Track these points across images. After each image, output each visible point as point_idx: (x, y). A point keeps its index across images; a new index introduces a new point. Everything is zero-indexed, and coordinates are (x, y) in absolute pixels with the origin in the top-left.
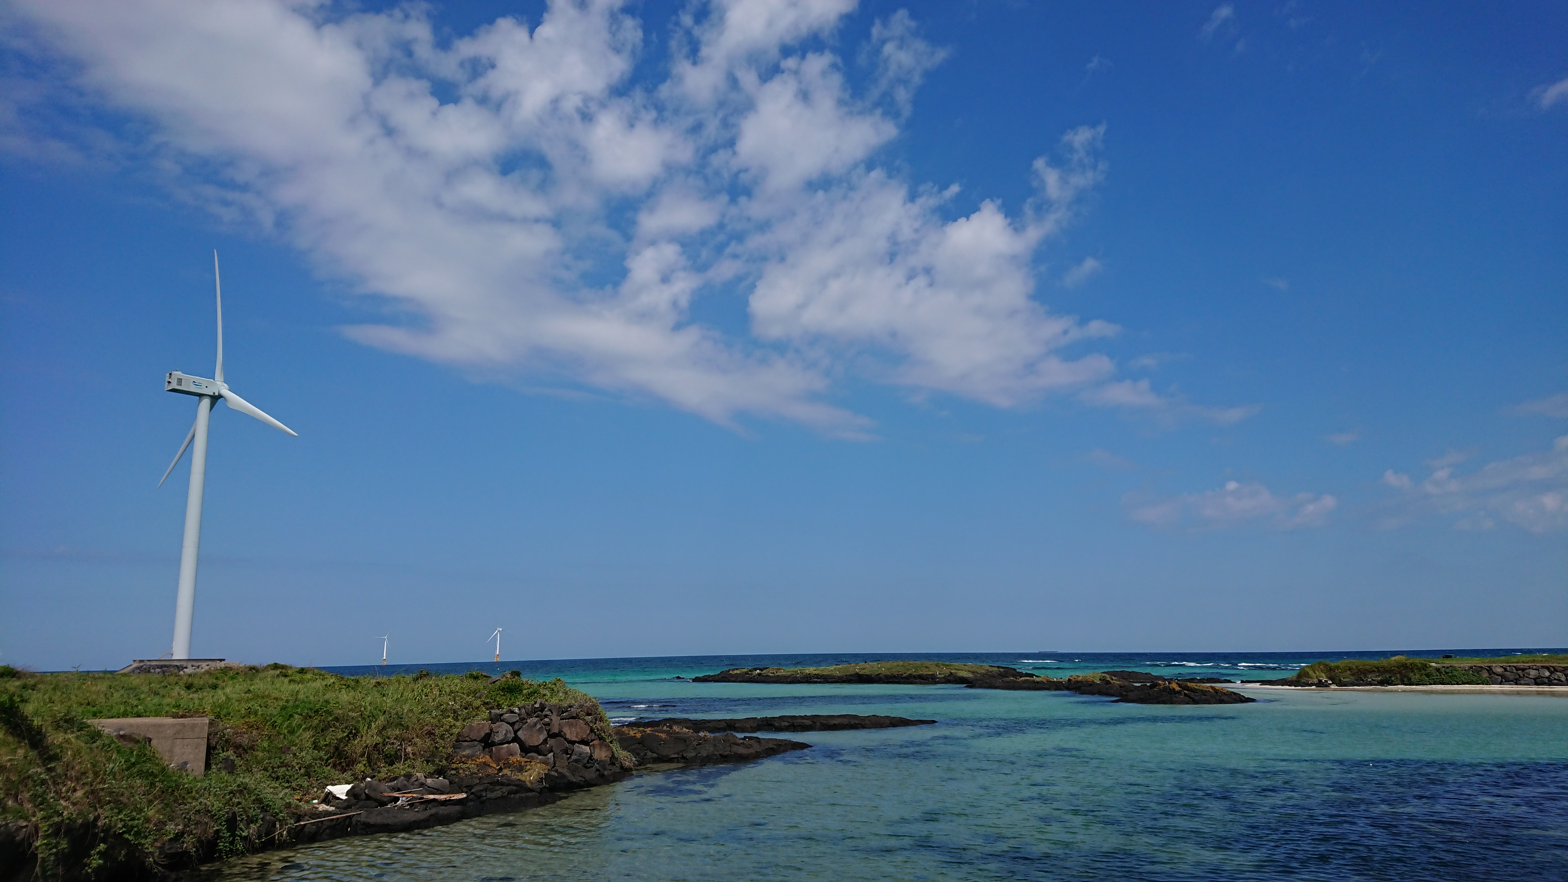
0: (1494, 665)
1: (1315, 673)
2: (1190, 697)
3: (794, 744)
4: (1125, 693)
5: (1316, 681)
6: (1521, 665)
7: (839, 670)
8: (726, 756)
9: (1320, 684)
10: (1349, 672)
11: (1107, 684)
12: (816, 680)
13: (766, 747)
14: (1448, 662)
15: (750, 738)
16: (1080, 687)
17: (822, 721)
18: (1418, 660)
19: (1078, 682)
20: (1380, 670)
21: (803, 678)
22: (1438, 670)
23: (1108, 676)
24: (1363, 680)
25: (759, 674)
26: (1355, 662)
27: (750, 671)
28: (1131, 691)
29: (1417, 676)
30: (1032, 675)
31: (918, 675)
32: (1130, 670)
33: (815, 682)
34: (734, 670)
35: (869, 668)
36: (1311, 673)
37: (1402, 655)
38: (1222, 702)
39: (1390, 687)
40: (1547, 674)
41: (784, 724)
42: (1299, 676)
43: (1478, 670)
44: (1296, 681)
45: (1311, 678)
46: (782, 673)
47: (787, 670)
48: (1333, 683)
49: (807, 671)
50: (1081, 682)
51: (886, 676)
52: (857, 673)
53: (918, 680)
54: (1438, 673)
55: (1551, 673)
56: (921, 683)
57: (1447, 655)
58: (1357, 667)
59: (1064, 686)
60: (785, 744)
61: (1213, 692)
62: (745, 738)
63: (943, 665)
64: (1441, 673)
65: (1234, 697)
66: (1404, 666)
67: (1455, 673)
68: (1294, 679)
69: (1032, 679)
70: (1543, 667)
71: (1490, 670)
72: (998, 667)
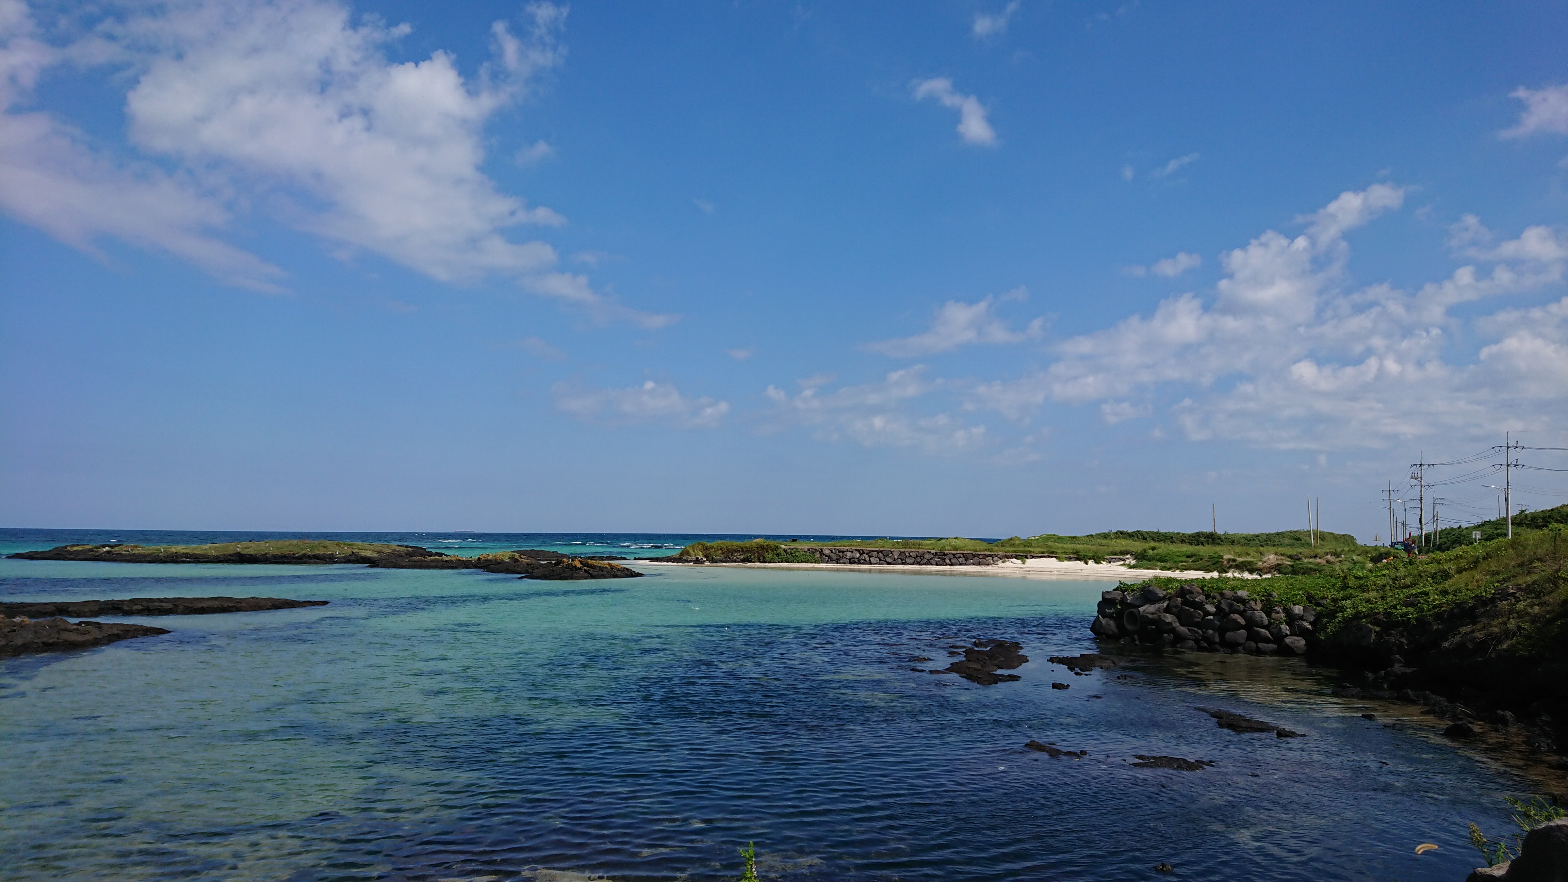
0: (824, 548)
1: (694, 552)
2: (589, 573)
3: (146, 629)
4: (531, 571)
5: (694, 558)
6: (842, 548)
7: (215, 549)
8: (51, 644)
9: (697, 561)
10: (720, 551)
11: (515, 562)
12: (184, 559)
13: (109, 633)
14: (793, 545)
15: (87, 623)
16: (489, 565)
17: (186, 604)
18: (772, 543)
19: (487, 560)
20: (743, 550)
21: (168, 557)
22: (785, 551)
23: (517, 554)
24: (730, 558)
25: (108, 552)
26: (727, 543)
27: (96, 548)
28: (536, 568)
29: (770, 556)
30: (441, 555)
31: (313, 555)
32: (539, 549)
33: (184, 562)
34: (73, 546)
35: (253, 548)
36: (691, 551)
37: (762, 538)
38: (615, 576)
39: (749, 564)
40: (858, 555)
41: (135, 607)
42: (682, 554)
43: (813, 551)
44: (679, 559)
45: (691, 556)
46: (140, 551)
47: (143, 549)
48: (707, 560)
49: (174, 550)
50: (490, 561)
51: (274, 556)
52: (239, 553)
53: (312, 561)
54: (785, 554)
55: (861, 554)
56: (316, 563)
57: (794, 539)
58: (727, 547)
59: (472, 565)
60: (135, 630)
61: (609, 568)
62: (80, 623)
63: (344, 544)
64: (787, 553)
65: (626, 572)
66: (762, 547)
67: (797, 554)
68: (678, 556)
69: (441, 558)
70: (856, 550)
71: (821, 552)
72: (407, 547)
